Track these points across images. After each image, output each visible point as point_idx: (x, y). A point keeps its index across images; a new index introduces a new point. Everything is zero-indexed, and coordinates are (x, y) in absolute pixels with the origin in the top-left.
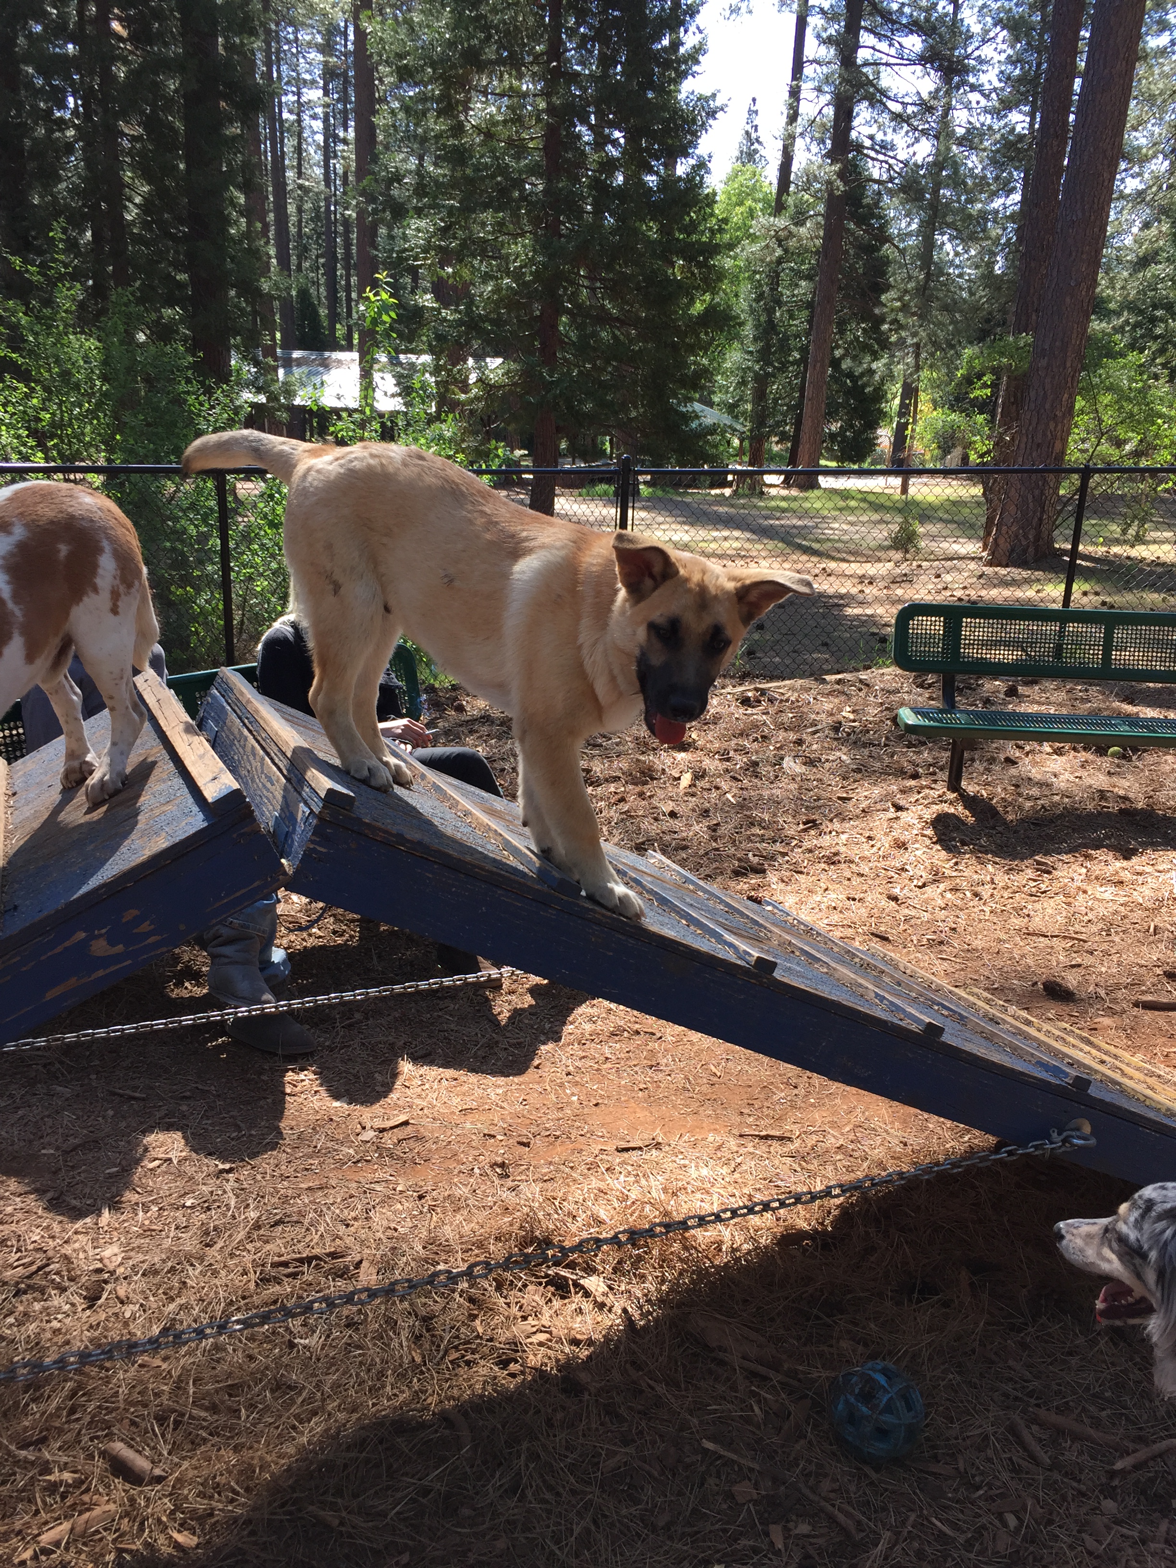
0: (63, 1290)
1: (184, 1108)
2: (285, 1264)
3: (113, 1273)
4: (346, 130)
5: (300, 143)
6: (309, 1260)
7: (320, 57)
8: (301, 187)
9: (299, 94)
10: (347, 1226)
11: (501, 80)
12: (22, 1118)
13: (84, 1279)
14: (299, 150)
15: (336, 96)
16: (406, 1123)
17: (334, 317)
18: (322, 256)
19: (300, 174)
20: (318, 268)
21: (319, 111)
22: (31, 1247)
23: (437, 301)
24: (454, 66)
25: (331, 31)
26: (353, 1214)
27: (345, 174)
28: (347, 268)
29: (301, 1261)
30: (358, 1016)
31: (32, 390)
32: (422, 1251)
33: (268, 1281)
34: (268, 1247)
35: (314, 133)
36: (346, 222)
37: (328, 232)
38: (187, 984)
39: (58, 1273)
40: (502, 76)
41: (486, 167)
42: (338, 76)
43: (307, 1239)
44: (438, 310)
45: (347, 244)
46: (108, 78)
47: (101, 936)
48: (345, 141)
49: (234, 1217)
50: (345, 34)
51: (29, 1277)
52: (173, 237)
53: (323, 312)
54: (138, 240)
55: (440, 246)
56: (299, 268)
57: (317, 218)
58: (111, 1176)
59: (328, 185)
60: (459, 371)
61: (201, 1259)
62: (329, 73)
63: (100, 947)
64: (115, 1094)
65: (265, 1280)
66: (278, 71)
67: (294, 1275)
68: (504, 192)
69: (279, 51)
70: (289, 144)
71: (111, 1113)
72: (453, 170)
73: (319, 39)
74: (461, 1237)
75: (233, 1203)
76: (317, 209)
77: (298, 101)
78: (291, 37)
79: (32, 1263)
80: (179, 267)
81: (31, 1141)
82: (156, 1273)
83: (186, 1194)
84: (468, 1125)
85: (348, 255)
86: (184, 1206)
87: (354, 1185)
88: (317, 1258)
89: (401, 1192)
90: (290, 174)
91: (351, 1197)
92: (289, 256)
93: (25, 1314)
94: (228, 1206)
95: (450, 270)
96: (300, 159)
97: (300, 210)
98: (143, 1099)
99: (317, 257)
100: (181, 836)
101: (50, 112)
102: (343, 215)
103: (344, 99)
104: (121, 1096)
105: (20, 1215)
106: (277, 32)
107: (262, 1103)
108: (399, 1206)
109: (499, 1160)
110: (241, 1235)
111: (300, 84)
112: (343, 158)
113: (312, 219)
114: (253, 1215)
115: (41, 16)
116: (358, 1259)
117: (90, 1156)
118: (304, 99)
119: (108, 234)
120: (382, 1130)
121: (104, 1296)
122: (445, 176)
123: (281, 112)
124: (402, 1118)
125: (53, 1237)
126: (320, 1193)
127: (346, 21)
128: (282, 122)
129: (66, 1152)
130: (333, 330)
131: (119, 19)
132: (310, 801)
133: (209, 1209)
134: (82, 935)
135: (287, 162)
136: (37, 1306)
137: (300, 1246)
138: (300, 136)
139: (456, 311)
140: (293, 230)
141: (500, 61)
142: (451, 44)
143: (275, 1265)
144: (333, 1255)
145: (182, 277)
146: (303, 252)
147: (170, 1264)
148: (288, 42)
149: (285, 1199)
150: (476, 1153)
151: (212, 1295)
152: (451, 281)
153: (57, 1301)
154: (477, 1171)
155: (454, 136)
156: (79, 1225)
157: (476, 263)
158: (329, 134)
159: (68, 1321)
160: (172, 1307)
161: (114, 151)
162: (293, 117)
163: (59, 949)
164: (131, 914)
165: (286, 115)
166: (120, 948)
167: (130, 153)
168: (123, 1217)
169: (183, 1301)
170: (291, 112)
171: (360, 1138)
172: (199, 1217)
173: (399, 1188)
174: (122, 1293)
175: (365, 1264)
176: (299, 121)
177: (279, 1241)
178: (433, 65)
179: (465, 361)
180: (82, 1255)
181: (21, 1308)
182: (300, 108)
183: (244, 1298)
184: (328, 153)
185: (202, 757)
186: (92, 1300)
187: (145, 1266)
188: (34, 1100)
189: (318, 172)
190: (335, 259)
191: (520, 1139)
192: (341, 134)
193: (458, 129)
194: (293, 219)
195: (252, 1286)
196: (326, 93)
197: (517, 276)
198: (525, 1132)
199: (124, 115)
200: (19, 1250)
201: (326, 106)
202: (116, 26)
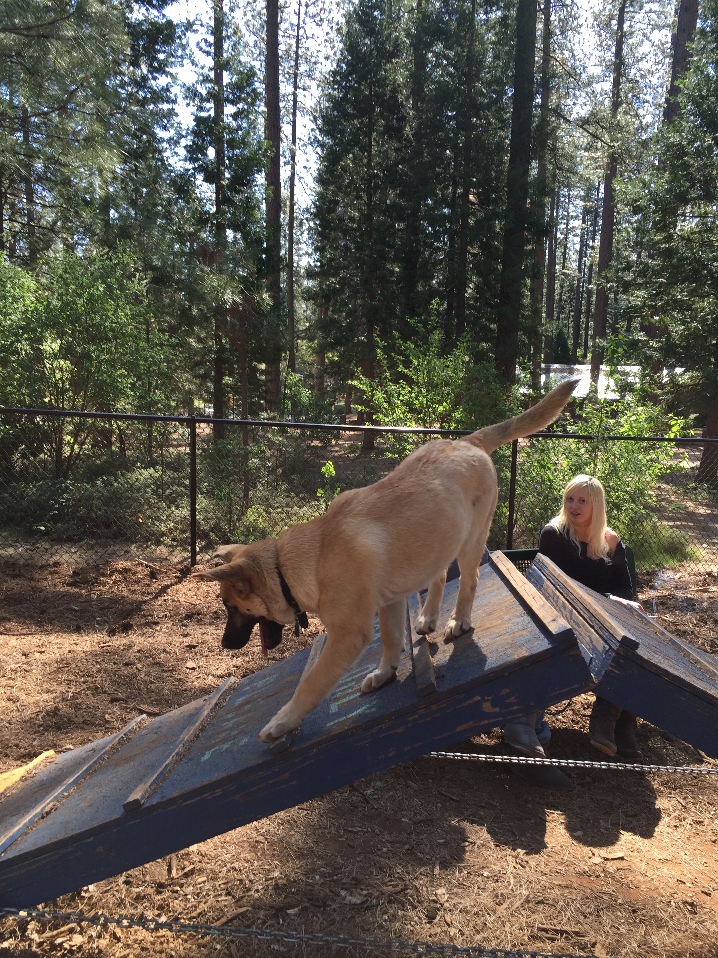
0: (415, 907)
1: (482, 813)
2: (546, 931)
3: (442, 905)
4: (594, 241)
5: (565, 250)
6: (562, 932)
7: (582, 203)
8: (563, 274)
9: (567, 224)
10: (585, 917)
11: (699, 207)
12: (392, 796)
13: (426, 904)
14: (564, 253)
15: (589, 223)
16: (622, 858)
17: (576, 345)
18: (572, 311)
19: (564, 267)
20: (569, 318)
21: (579, 232)
22: (397, 876)
23: (647, 336)
24: (670, 203)
25: (590, 188)
26: (588, 910)
27: (591, 265)
28: (587, 318)
29: (557, 931)
30: (588, 779)
31: (412, 389)
32: (637, 948)
33: (537, 938)
34: (535, 916)
35: (574, 244)
36: (590, 292)
37: (577, 299)
38: (482, 736)
39: (411, 896)
40: (700, 206)
41: (687, 258)
42: (591, 212)
43: (560, 918)
44: (647, 342)
45: (589, 304)
46: (465, 223)
47: (488, 700)
48: (593, 248)
49: (512, 890)
50: (598, 189)
51: (396, 894)
52: (490, 306)
53: (570, 342)
54: (471, 307)
55: (651, 305)
56: (558, 318)
57: (571, 290)
58: (440, 844)
59: (580, 272)
60: (658, 377)
61: (494, 912)
62: (586, 211)
63: (487, 707)
64: (442, 794)
65: (533, 937)
66: (557, 212)
67: (553, 940)
68: (696, 272)
69: (558, 202)
70: (559, 252)
71: (439, 805)
72: (664, 261)
73: (582, 193)
74: (665, 946)
75: (512, 882)
76: (572, 285)
77: (567, 228)
78: (567, 193)
79: (397, 886)
80: (491, 321)
81: (396, 811)
82: (467, 912)
83: (483, 867)
84: (665, 870)
85: (588, 310)
86: (482, 875)
87: (589, 891)
88: (566, 932)
89: (620, 904)
90: (558, 267)
91: (587, 898)
92: (553, 311)
93: (394, 916)
94: (509, 882)
95: (657, 318)
96: (565, 259)
97: (562, 287)
98: (458, 802)
99: (570, 312)
100: (536, 651)
101: (432, 244)
102: (587, 288)
103: (595, 224)
104: (445, 796)
105: (391, 855)
106: (558, 192)
107: (528, 821)
108: (619, 913)
109: (689, 900)
110: (518, 904)
111: (569, 218)
112: (591, 256)
113: (568, 291)
114: (525, 893)
115: (433, 195)
116: (593, 940)
117: (428, 829)
118: (570, 226)
119: (455, 304)
120: (607, 859)
121: (438, 918)
122: (659, 265)
123: (556, 234)
124: (620, 855)
125: (408, 873)
126: (567, 891)
127: (599, 182)
128: (556, 239)
129: (415, 823)
130: (575, 352)
131: (474, 194)
132: (609, 641)
133: (497, 881)
134: (479, 698)
135: (557, 261)
136: (400, 913)
137: (555, 921)
138: (566, 247)
139: (659, 342)
140: (556, 297)
141: (699, 198)
142: (668, 191)
143: (540, 929)
144: (577, 934)
145: (493, 326)
146: (562, 308)
147: (475, 910)
148: (564, 196)
149: (544, 888)
150: (672, 891)
151: (503, 937)
152: (657, 324)
153: (411, 913)
154: (672, 903)
155: (667, 242)
156: (422, 870)
157: (675, 313)
158: (584, 244)
159: (417, 927)
160: (479, 937)
161: (464, 262)
162: (562, 237)
163: (466, 704)
164: (505, 691)
165: (559, 235)
166: (497, 709)
167: (472, 262)
168: (447, 873)
169: (486, 935)
170: (561, 233)
171: (591, 860)
172: (491, 885)
173: (619, 901)
174: (448, 919)
175: (598, 946)
176: (566, 238)
177: (541, 915)
178: (656, 204)
179: (662, 370)
180: (424, 889)
181: (392, 911)
182: (568, 231)
183: (522, 944)
184: (581, 254)
185: (543, 606)
186: (431, 918)
187: (461, 906)
188: (398, 787)
189: (575, 265)
190: (581, 313)
191: (703, 889)
192: (591, 244)
193: (669, 238)
194: (557, 292)
195: (526, 938)
196: (584, 222)
197: (703, 321)
198: (707, 885)
199: (471, 243)
200: (390, 876)
201: (583, 229)
202: (471, 197)
